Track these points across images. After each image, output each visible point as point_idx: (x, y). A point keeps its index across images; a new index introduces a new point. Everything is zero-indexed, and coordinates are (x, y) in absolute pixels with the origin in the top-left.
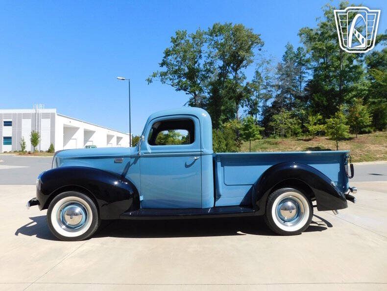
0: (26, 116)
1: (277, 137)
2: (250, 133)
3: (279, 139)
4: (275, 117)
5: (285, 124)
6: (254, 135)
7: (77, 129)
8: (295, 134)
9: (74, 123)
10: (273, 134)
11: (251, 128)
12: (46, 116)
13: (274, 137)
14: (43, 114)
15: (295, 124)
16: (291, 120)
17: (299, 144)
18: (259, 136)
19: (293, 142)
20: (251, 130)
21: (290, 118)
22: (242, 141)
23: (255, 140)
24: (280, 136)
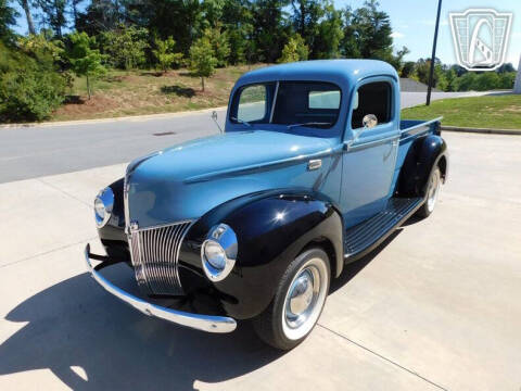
8: (138, 65)
17: (152, 81)
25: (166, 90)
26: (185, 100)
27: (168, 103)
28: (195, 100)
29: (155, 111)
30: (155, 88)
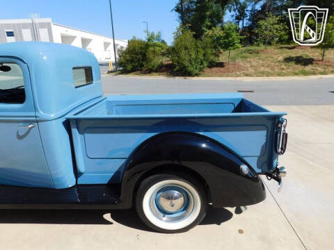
0: (25, 26)
1: (261, 45)
2: (230, 42)
3: (262, 47)
4: (261, 22)
5: (270, 31)
6: (234, 44)
7: (73, 38)
8: (281, 41)
9: (71, 32)
10: (257, 41)
11: (231, 36)
12: (43, 25)
13: (258, 45)
14: (40, 23)
15: (281, 30)
16: (277, 26)
17: (282, 53)
18: (239, 45)
19: (277, 50)
20: (230, 39)
21: (276, 24)
22: (222, 50)
23: (234, 49)
24: (264, 43)
25: (288, 60)
26: (300, 67)
27: (283, 69)
28: (308, 68)
29: (268, 74)
30: (281, 58)
